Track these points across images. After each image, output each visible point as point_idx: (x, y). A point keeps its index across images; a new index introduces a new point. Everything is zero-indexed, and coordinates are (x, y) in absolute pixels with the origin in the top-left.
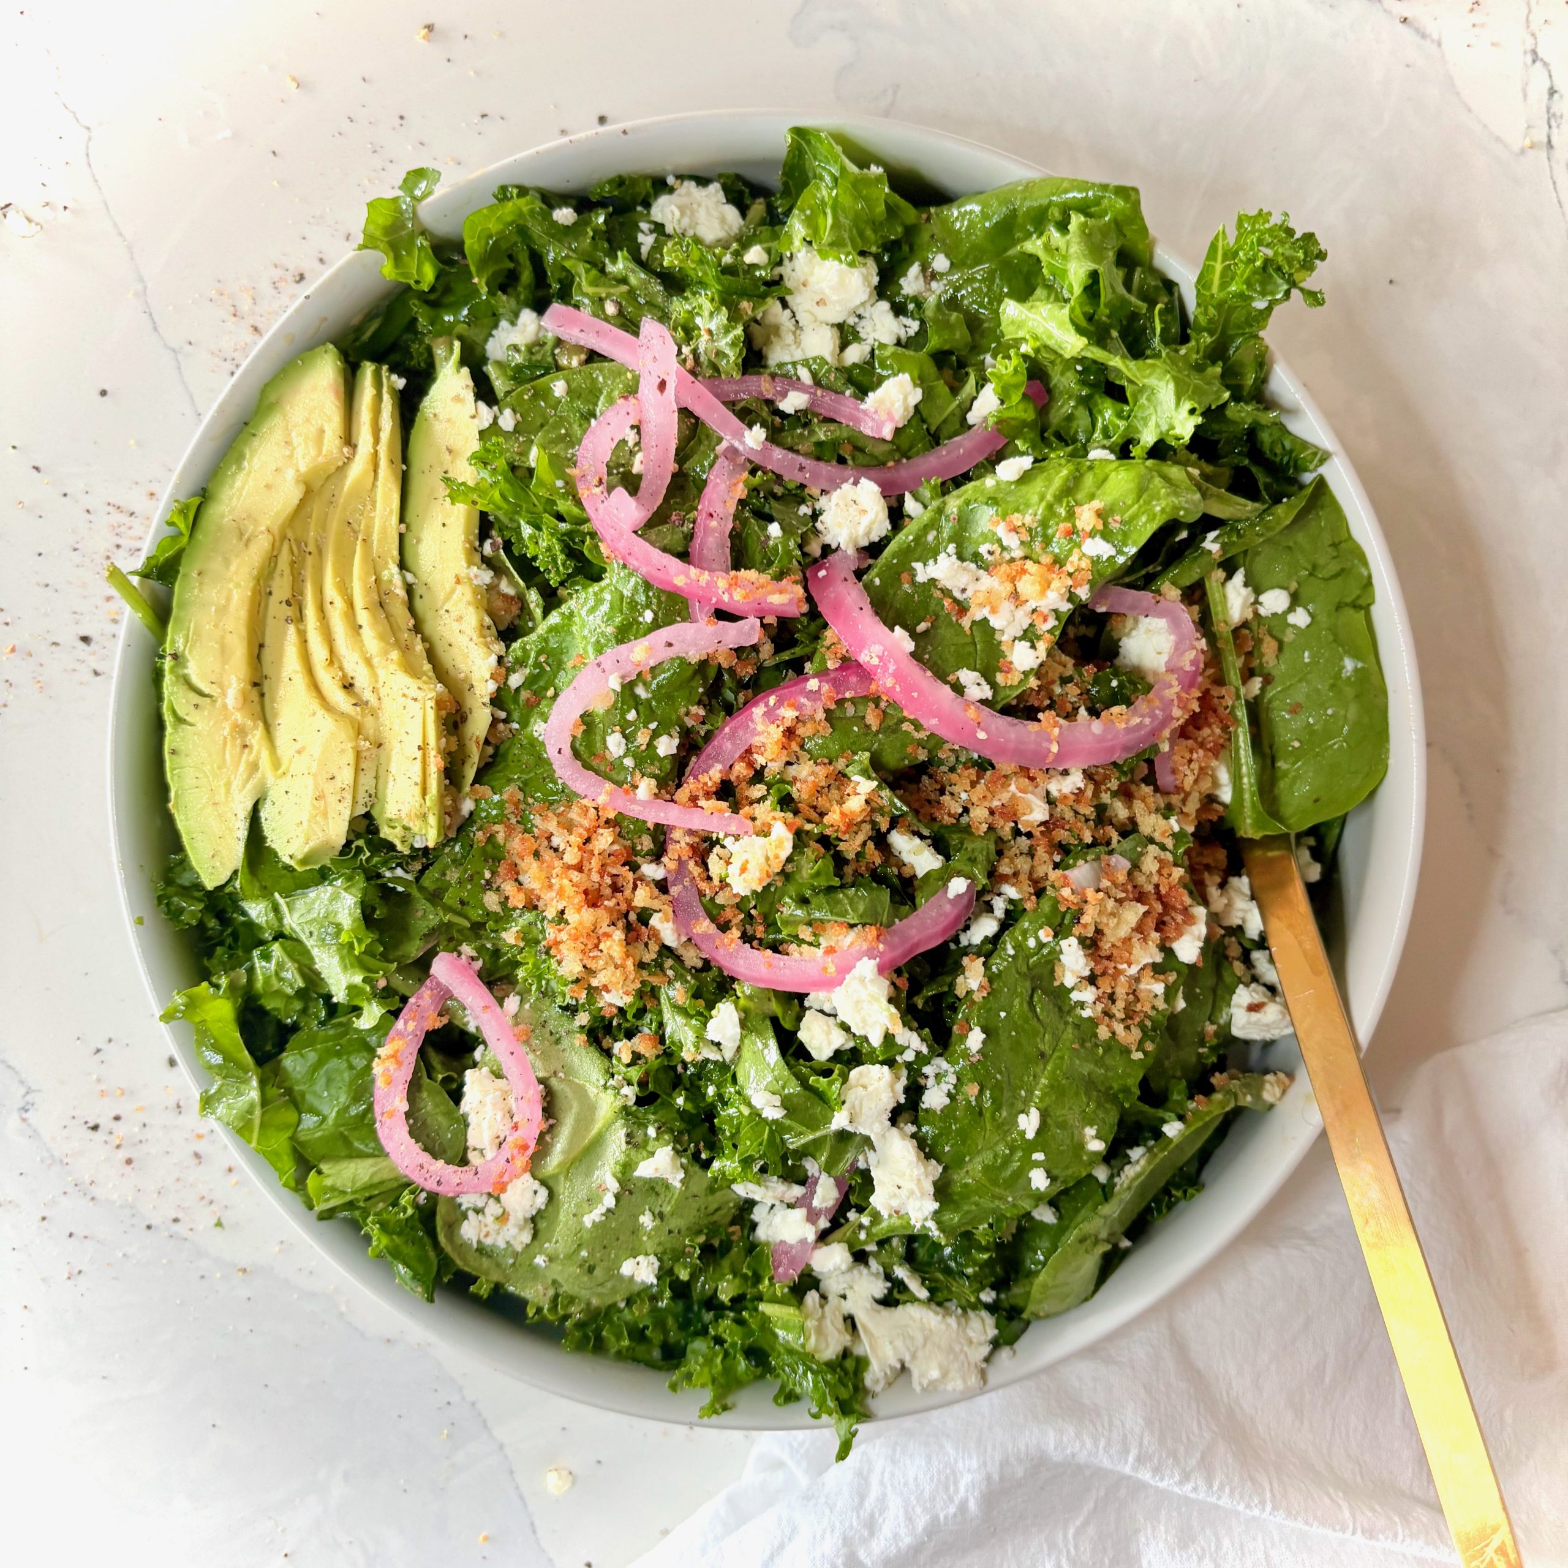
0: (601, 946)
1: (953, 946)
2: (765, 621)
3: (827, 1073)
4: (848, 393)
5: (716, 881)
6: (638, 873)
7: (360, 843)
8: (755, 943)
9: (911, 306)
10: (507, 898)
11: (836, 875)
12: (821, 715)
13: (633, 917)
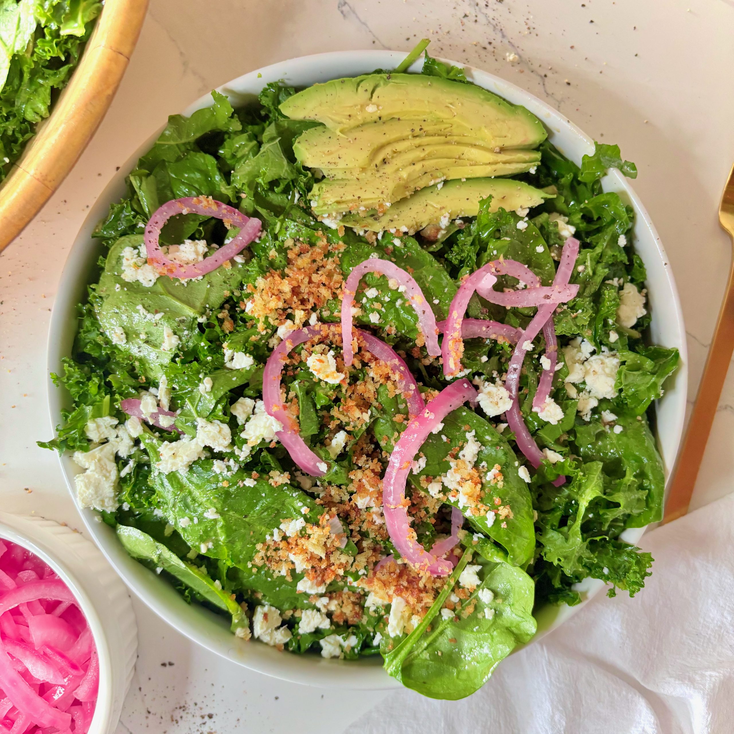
0: (274, 296)
1: (293, 468)
2: (440, 358)
3: (225, 414)
4: (553, 388)
5: (312, 349)
6: (311, 312)
7: (310, 175)
8: (284, 372)
9: (596, 416)
10: (292, 249)
11: (322, 407)
12: (398, 392)
13: (289, 311)
